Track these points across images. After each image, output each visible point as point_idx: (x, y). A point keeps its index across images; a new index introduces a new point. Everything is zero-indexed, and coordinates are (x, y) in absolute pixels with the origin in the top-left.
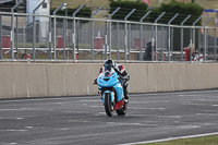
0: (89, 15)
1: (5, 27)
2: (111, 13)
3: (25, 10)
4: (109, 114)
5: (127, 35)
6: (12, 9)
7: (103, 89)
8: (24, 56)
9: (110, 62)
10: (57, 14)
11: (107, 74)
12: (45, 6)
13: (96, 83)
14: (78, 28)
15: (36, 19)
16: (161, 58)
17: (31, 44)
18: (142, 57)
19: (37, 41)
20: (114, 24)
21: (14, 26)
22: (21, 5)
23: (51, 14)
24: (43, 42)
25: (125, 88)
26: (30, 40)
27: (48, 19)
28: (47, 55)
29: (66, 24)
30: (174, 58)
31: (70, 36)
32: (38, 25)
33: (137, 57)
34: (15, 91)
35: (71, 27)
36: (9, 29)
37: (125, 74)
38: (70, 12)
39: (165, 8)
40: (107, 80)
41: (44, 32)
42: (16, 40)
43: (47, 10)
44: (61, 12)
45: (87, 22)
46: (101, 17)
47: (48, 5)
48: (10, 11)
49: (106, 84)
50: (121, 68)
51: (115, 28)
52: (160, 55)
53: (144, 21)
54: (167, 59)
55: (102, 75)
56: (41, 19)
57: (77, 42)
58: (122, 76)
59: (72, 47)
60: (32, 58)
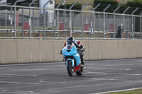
0: (80, 9)
1: (25, 16)
2: (94, 7)
3: (38, 5)
4: (70, 75)
5: (105, 22)
6: (30, 5)
7: (67, 57)
8: (38, 35)
9: (71, 39)
10: (59, 8)
11: (69, 47)
12: (51, 3)
13: (61, 53)
14: (73, 17)
15: (46, 11)
16: (127, 36)
17: (42, 27)
18: (114, 36)
19: (46, 25)
20: (97, 14)
21: (31, 16)
22: (36, 2)
23: (56, 8)
24: (50, 26)
25: (81, 56)
26: (41, 25)
27: (53, 11)
28: (53, 35)
29: (65, 14)
30: (136, 36)
31: (68, 22)
32: (47, 15)
33: (111, 36)
34: (32, 58)
35: (68, 16)
36: (28, 17)
37: (81, 47)
38: (68, 7)
39: (130, 4)
40: (69, 51)
41: (51, 19)
42: (32, 24)
43: (53, 5)
44: (62, 7)
45: (79, 13)
46: (88, 10)
47: (54, 2)
48: (28, 6)
49: (68, 54)
50: (79, 43)
51: (97, 17)
52: (126, 35)
53: (116, 12)
54: (131, 37)
55: (66, 48)
56: (49, 11)
57: (72, 26)
58: (80, 49)
59: (69, 29)
60: (43, 36)
